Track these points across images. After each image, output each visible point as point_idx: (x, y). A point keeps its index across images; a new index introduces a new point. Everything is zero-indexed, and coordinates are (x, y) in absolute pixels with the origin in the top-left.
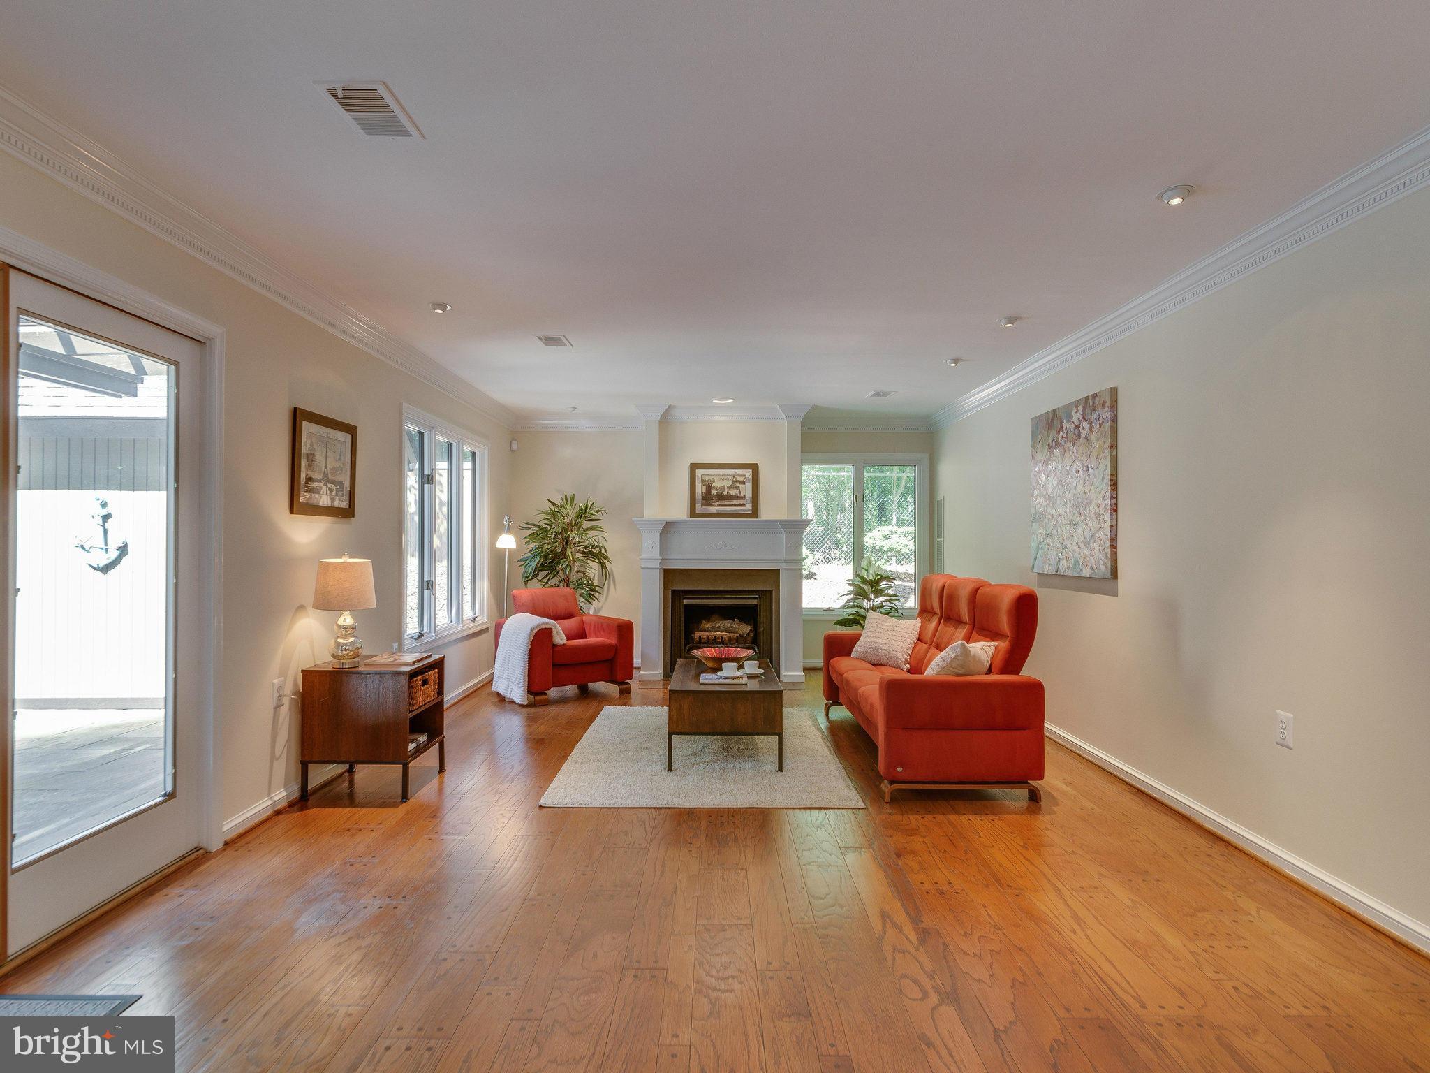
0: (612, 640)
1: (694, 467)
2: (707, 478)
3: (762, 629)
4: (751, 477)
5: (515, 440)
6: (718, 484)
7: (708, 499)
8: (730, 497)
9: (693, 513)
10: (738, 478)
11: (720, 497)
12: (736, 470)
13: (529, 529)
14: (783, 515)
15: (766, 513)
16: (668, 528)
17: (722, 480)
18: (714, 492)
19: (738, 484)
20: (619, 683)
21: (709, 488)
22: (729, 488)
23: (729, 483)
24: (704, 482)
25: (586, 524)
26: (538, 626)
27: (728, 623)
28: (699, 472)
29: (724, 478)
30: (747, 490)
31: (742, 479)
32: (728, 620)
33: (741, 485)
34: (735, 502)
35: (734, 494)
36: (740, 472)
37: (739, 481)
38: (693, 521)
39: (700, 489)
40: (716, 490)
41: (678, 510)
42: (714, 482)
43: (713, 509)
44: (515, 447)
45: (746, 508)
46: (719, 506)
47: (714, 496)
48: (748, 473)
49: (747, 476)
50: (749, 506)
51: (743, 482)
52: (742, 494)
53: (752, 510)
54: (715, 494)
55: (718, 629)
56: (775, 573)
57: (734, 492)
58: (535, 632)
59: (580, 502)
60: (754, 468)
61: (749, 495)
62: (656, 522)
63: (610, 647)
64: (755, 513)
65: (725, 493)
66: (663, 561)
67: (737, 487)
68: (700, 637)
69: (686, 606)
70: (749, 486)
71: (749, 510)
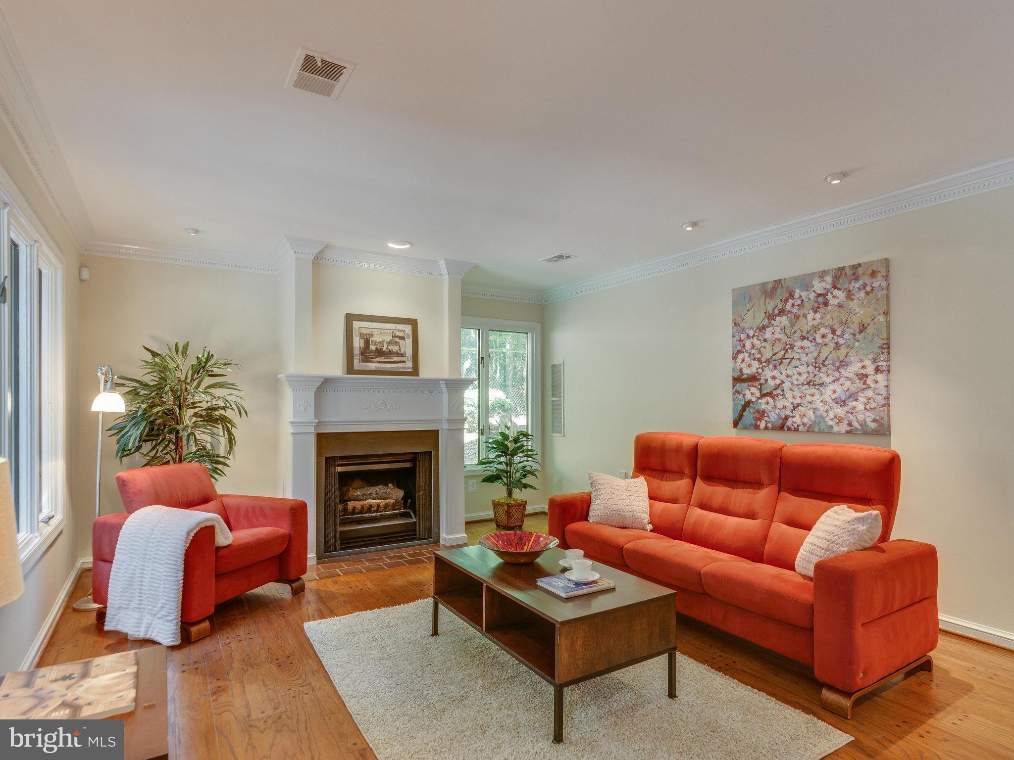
0: (283, 529)
1: (350, 319)
2: (364, 331)
3: (421, 493)
4: (410, 333)
5: (86, 267)
6: (377, 338)
7: (367, 354)
8: (390, 353)
9: (350, 369)
10: (398, 334)
11: (379, 352)
12: (396, 325)
13: (123, 385)
14: (444, 373)
15: (425, 373)
16: (325, 385)
17: (381, 335)
18: (372, 347)
19: (397, 340)
20: (289, 582)
21: (367, 342)
22: (389, 343)
23: (388, 338)
24: (362, 335)
25: (208, 381)
26: (197, 525)
27: (380, 489)
28: (356, 324)
29: (383, 332)
30: (407, 347)
31: (401, 334)
32: (379, 485)
33: (401, 342)
34: (395, 359)
35: (394, 350)
36: (400, 327)
37: (398, 337)
38: (350, 379)
39: (358, 343)
40: (375, 345)
41: (335, 367)
42: (372, 336)
43: (373, 366)
44: (86, 274)
45: (406, 366)
46: (378, 362)
47: (372, 351)
48: (408, 329)
49: (406, 332)
50: (409, 364)
51: (403, 338)
52: (402, 351)
53: (413, 368)
54: (374, 349)
55: (370, 496)
56: (436, 433)
57: (394, 348)
58: (192, 534)
59: (196, 352)
60: (413, 323)
61: (409, 351)
62: (310, 379)
63: (283, 537)
64: (415, 371)
65: (385, 349)
66: (319, 424)
67: (396, 343)
68: (354, 508)
69: (341, 474)
70: (409, 342)
71: (409, 368)
